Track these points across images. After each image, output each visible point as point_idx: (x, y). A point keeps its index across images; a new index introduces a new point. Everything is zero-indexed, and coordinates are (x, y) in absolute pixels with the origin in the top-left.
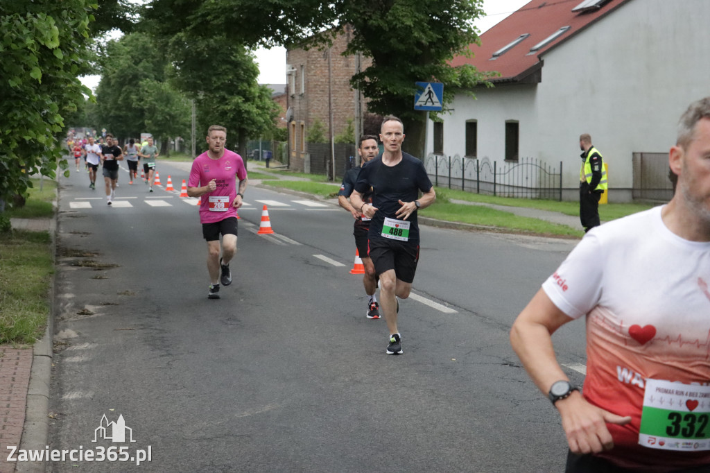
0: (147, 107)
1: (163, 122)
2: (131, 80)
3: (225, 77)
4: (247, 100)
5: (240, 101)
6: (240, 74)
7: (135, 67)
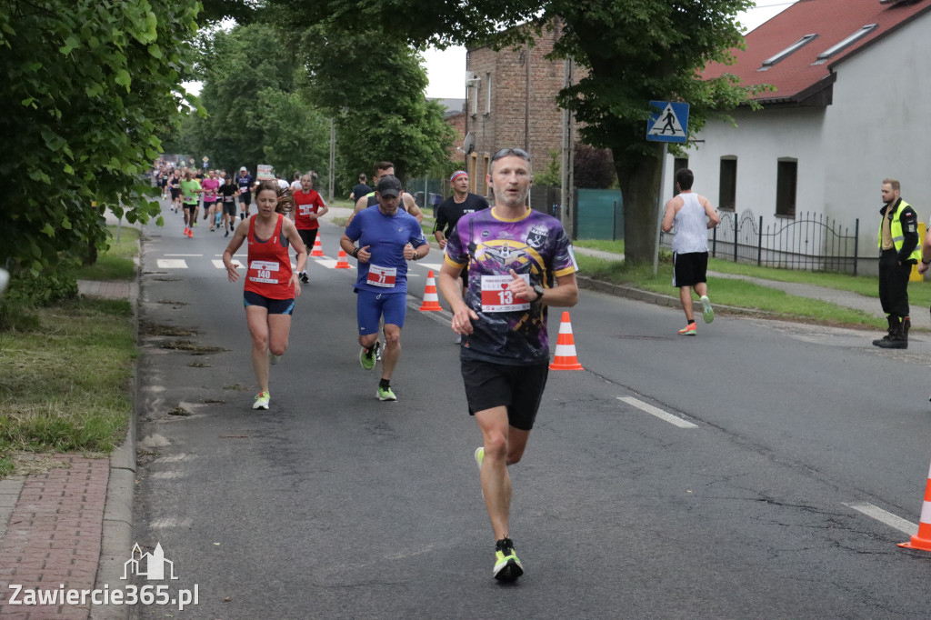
0: (267, 127)
1: (289, 149)
2: (245, 89)
3: (380, 88)
4: (409, 121)
5: (399, 122)
6: (400, 83)
7: (253, 70)
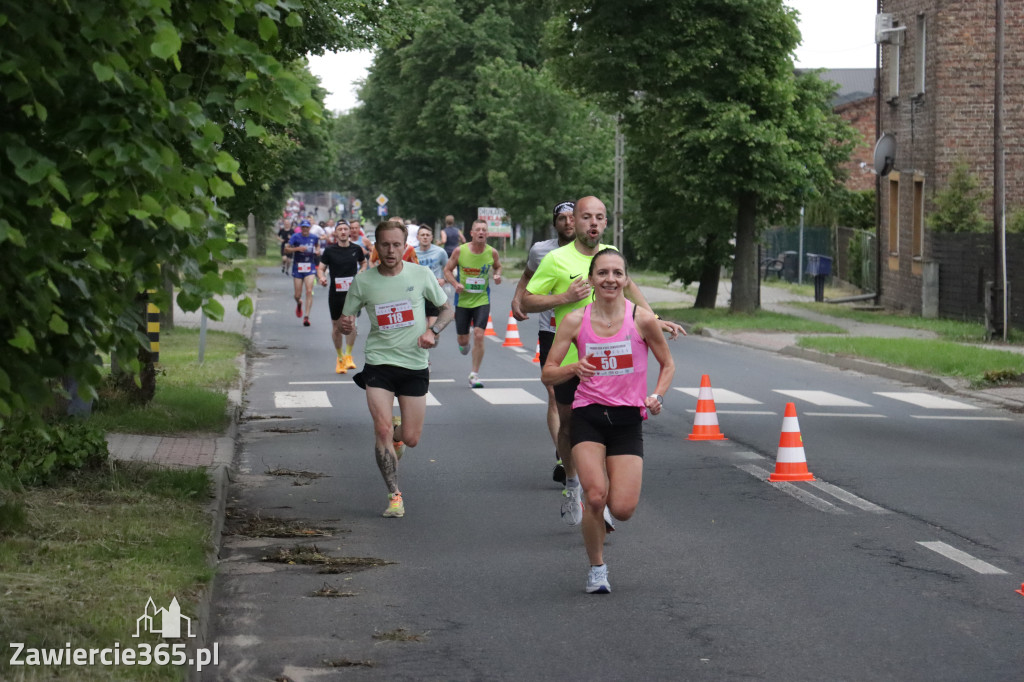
0: (495, 135)
1: (537, 177)
2: (453, 63)
3: (704, 52)
4: (762, 114)
5: (743, 117)
6: (744, 42)
7: (466, 26)
